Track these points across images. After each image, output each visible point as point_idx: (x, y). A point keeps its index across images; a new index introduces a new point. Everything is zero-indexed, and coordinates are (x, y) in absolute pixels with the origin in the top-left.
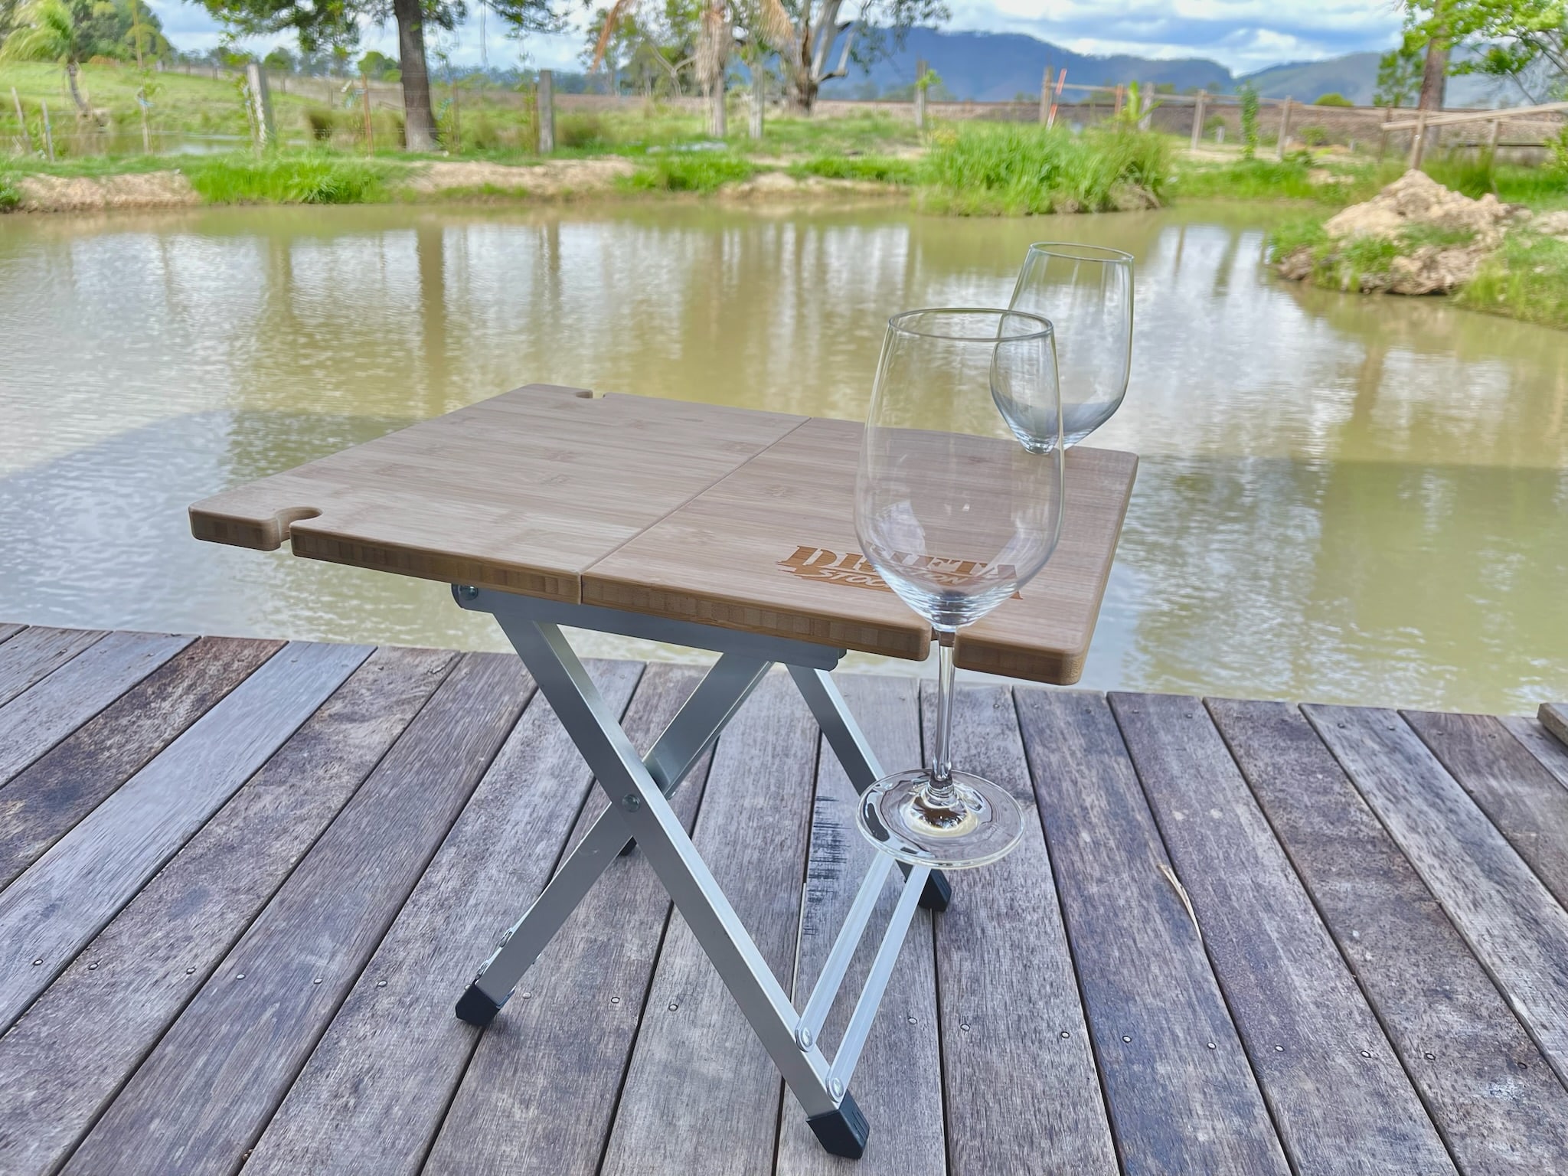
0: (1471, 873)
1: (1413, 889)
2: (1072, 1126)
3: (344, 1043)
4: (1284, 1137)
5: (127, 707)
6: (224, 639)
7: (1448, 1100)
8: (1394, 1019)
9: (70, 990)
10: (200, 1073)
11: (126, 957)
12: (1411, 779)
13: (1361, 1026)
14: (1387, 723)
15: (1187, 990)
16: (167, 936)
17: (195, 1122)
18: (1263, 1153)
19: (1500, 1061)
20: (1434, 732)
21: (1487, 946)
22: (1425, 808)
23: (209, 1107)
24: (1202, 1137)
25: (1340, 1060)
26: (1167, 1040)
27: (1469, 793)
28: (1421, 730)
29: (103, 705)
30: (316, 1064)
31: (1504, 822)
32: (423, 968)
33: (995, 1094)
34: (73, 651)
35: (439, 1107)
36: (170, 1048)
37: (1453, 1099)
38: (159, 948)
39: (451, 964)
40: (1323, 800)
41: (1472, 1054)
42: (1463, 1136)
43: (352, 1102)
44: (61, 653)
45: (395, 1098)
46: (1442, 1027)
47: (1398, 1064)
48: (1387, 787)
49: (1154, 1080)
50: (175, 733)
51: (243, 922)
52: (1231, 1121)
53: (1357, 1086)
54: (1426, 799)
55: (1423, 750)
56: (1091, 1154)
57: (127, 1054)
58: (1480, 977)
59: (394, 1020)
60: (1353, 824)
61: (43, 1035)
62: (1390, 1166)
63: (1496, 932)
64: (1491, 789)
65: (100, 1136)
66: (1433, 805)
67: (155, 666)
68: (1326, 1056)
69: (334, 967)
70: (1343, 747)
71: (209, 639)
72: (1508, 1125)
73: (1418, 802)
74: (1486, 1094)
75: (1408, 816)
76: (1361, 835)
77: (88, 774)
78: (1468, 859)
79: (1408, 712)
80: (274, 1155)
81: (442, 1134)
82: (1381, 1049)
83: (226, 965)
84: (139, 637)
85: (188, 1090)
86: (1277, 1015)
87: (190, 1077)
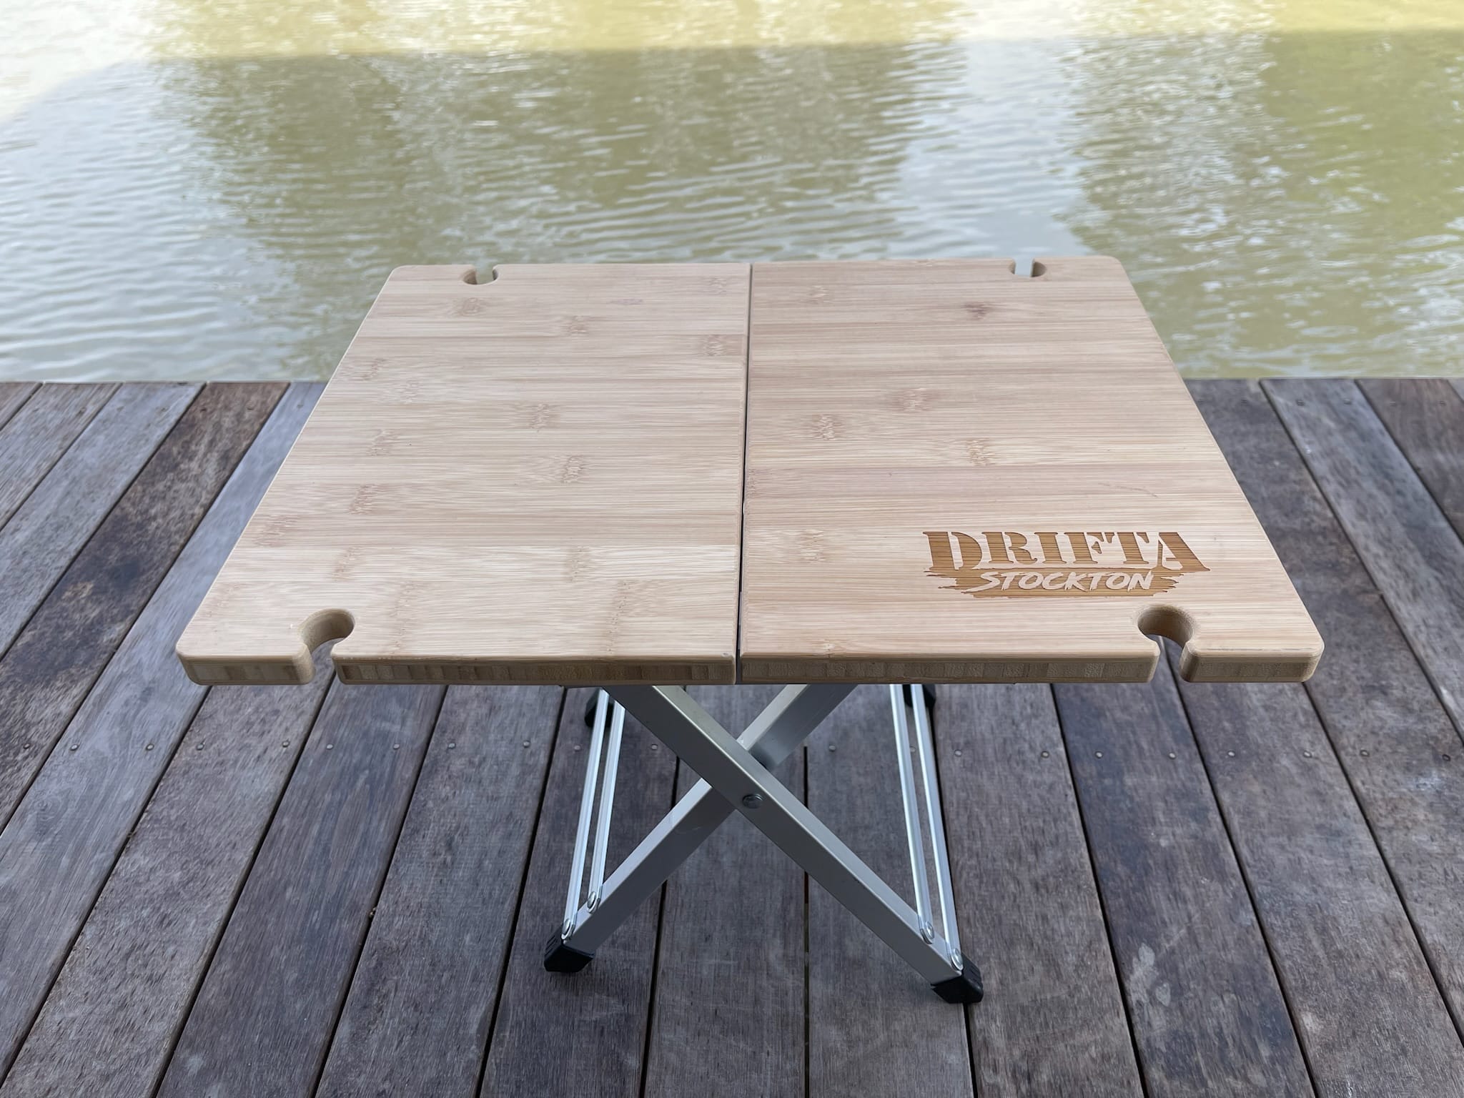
0: (1414, 561)
1: (1358, 582)
2: (1054, 840)
3: (430, 804)
4: (1234, 838)
5: (159, 470)
6: (229, 384)
7: (1378, 796)
8: (1332, 717)
9: (186, 773)
10: (317, 841)
11: (227, 734)
12: (1363, 459)
13: (1304, 727)
14: (1343, 396)
15: (1151, 702)
16: (256, 710)
17: (323, 886)
18: (1216, 855)
19: (1427, 754)
20: (1389, 402)
21: (1423, 637)
22: (1375, 491)
23: (331, 872)
24: (1163, 843)
25: (1285, 762)
26: (1133, 752)
27: (1416, 470)
28: (1376, 401)
29: (136, 469)
30: (412, 825)
31: (1447, 502)
32: (483, 728)
33: (987, 816)
34: (91, 409)
35: (522, 858)
36: (286, 820)
37: (1383, 794)
38: (253, 724)
39: (507, 722)
40: (1279, 489)
41: (1402, 749)
42: (1390, 830)
43: (449, 858)
44: (81, 413)
45: (485, 853)
46: (1377, 724)
47: (1336, 763)
48: (1339, 470)
49: (1123, 792)
50: (211, 497)
51: (320, 693)
52: (1189, 826)
53: (1299, 786)
54: (1376, 481)
55: (1376, 424)
56: (1070, 864)
57: (250, 829)
58: (1414, 670)
59: (468, 780)
60: (1306, 514)
61: (173, 818)
62: (1325, 861)
63: (1431, 622)
64: (1438, 466)
65: (245, 909)
66: (1382, 487)
67: (173, 420)
68: (1272, 758)
69: (407, 732)
70: (1301, 428)
71: (215, 385)
72: (1431, 817)
73: (1368, 485)
74: (1412, 787)
75: (1358, 501)
76: (1313, 526)
77: (143, 548)
78: (1411, 545)
79: (1367, 380)
80: (394, 911)
81: (528, 882)
82: (1321, 750)
83: (315, 736)
84: (149, 388)
85: (310, 858)
86: (1230, 721)
87: (309, 846)
